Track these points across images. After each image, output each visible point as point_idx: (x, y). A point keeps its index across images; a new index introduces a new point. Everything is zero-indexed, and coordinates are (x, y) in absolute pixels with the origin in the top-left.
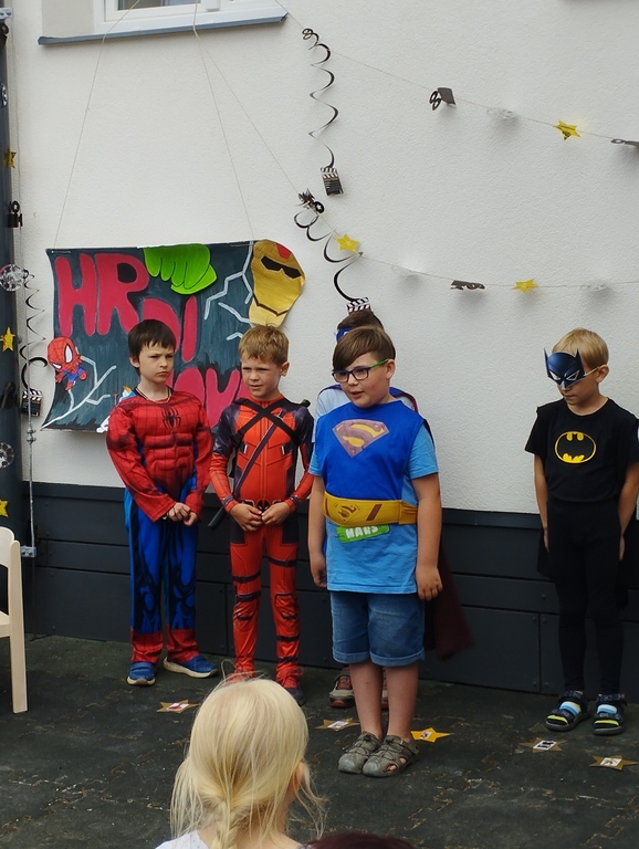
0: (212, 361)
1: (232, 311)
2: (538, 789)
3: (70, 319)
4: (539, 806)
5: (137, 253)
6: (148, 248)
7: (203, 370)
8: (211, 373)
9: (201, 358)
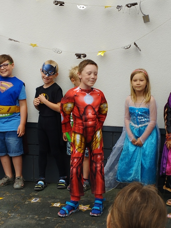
2: (33, 216)
4: (33, 222)
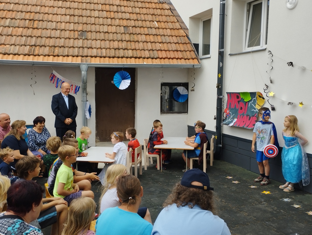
1: (253, 105)
3: (229, 105)
5: (239, 93)
6: (241, 93)
7: (247, 116)
9: (247, 114)
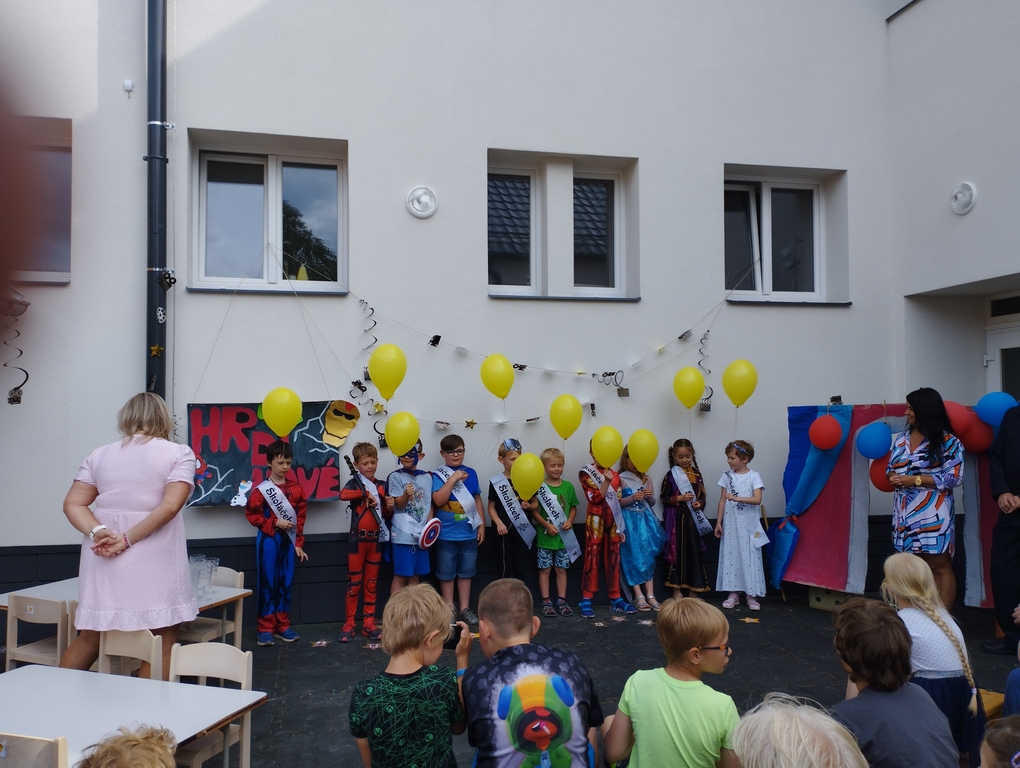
0: (300, 463)
1: (312, 437)
3: (200, 444)
8: (301, 471)
